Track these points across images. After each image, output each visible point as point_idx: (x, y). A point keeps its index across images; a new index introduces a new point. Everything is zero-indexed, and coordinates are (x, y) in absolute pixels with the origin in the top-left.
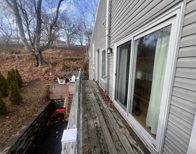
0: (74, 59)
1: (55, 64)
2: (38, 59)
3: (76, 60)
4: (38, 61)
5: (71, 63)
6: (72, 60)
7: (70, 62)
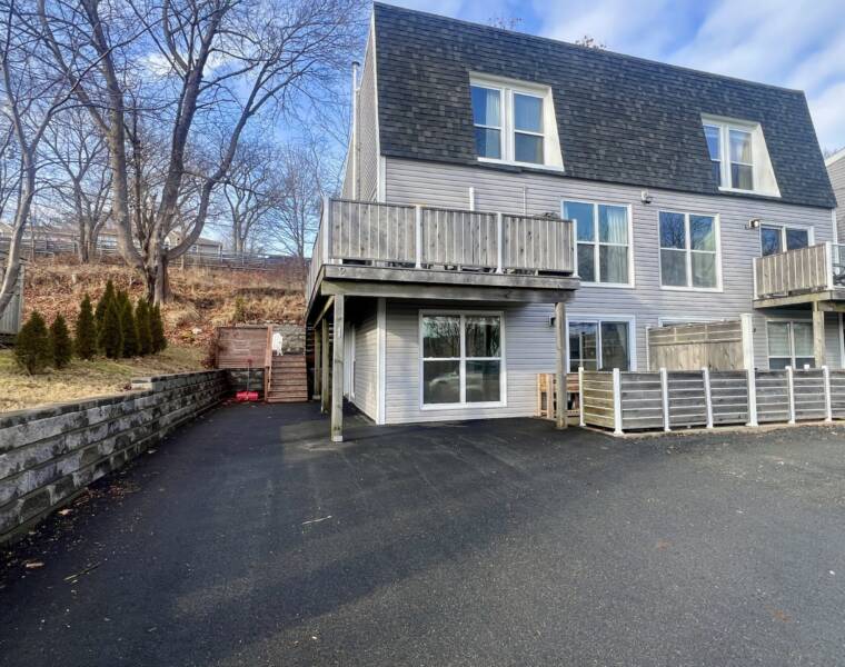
0: (274, 290)
1: (206, 304)
2: (153, 284)
3: (283, 293)
4: (153, 289)
5: (263, 302)
6: (269, 292)
7: (260, 300)
